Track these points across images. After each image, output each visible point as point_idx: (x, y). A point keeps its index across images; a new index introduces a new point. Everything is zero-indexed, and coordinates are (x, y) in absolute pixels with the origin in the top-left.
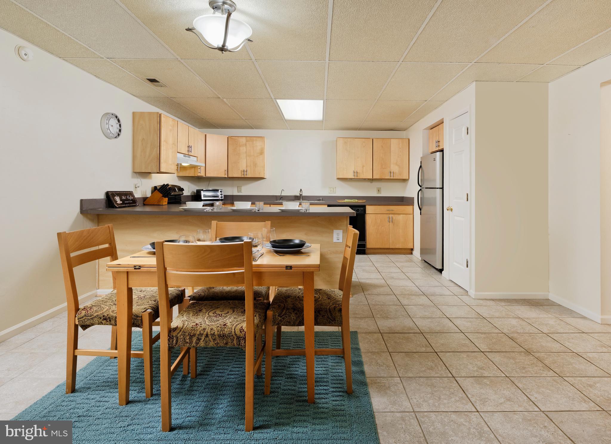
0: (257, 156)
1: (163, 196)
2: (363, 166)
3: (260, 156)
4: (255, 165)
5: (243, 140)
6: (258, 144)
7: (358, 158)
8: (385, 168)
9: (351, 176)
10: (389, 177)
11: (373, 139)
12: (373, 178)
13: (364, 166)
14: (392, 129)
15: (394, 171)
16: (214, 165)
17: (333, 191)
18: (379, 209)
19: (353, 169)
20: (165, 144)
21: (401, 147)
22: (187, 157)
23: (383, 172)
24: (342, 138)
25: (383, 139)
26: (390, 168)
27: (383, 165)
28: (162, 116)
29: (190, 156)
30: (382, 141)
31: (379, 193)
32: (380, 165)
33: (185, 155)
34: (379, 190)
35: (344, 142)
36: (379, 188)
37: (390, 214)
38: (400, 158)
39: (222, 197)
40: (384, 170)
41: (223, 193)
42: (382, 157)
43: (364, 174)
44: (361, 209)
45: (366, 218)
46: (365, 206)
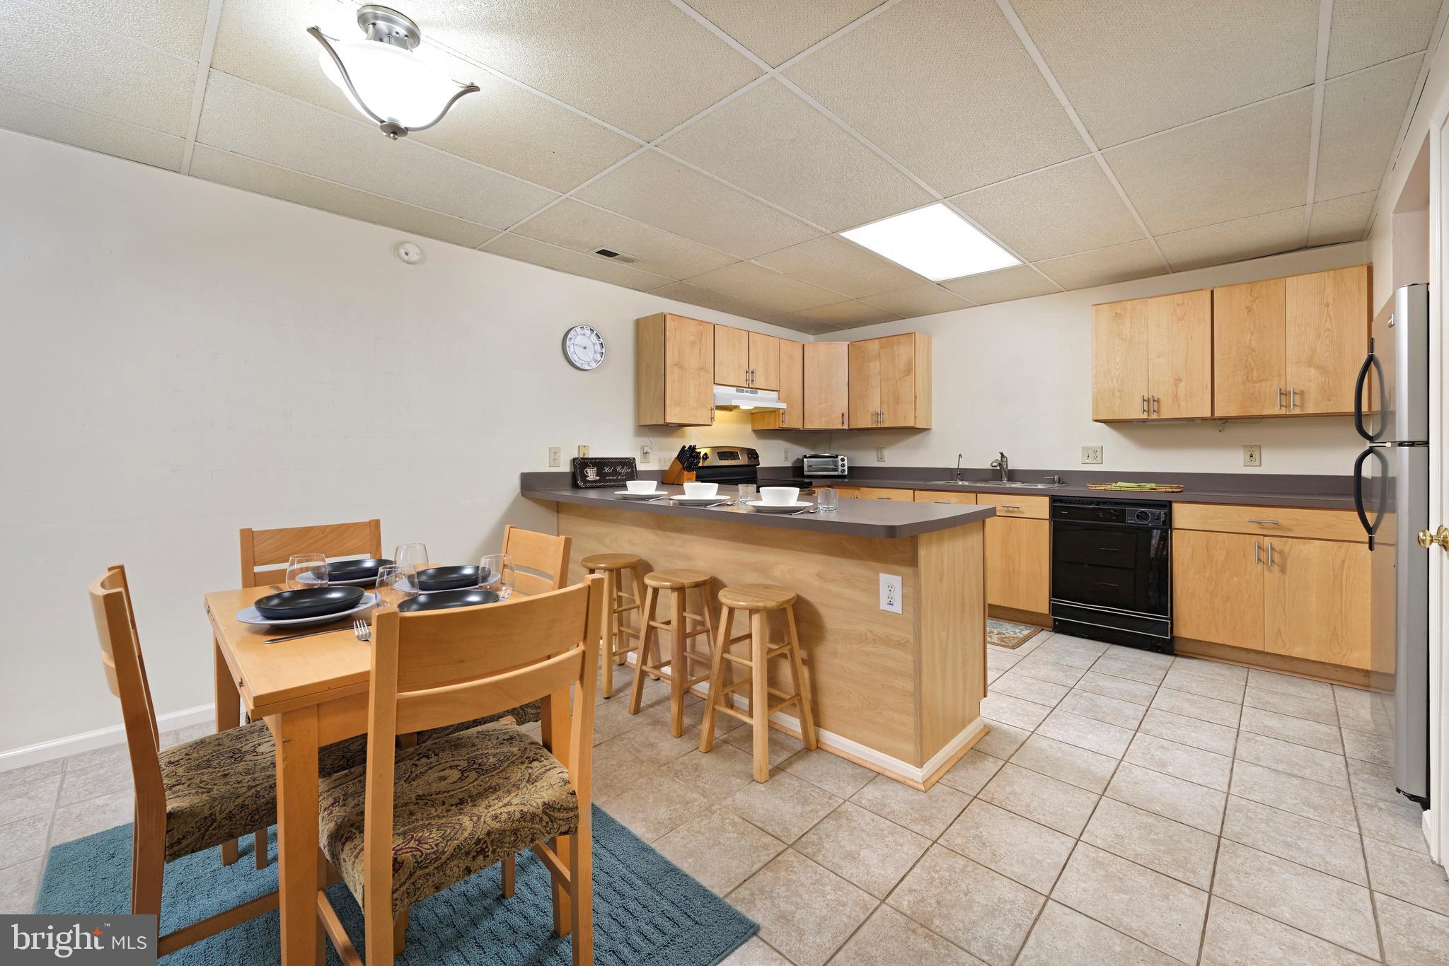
0: (900, 379)
1: (684, 468)
2: (1178, 380)
3: (906, 378)
4: (897, 399)
5: (874, 347)
6: (903, 351)
7: (1159, 357)
8: (1262, 381)
9: (1136, 413)
10: (1276, 410)
11: (1212, 292)
12: (1216, 415)
13: (1180, 380)
14: (1303, 245)
15: (1299, 388)
16: (820, 404)
17: (1095, 457)
18: (1221, 517)
19: (1141, 391)
20: (676, 370)
21: (1331, 301)
22: (747, 392)
23: (1253, 394)
24: (1107, 305)
25: (1251, 283)
26: (1283, 377)
27: (1253, 369)
28: (668, 317)
29: (755, 390)
30: (1249, 290)
31: (1254, 464)
32: (1239, 372)
33: (739, 388)
34: (1253, 452)
35: (1114, 314)
36: (1251, 447)
37: (1265, 536)
38: (1328, 340)
39: (844, 470)
40: (1257, 385)
41: (846, 462)
42: (1248, 343)
43: (1179, 405)
44: (1153, 514)
45: (1171, 543)
46: (1170, 503)
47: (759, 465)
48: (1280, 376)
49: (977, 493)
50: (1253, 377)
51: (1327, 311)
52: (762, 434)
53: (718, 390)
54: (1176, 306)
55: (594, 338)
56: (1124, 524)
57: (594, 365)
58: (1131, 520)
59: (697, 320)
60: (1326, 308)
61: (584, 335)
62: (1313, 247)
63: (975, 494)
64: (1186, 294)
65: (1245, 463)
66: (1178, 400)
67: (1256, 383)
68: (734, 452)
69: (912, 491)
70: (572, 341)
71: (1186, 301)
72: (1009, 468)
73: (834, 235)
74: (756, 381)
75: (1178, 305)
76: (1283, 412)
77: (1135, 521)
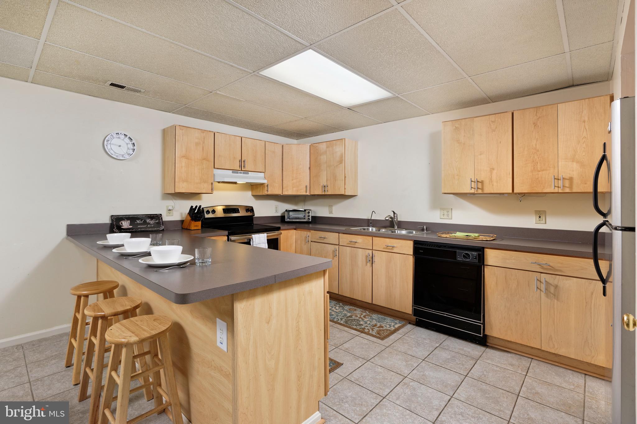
0: (337, 166)
3: (340, 165)
4: (335, 178)
5: (324, 146)
6: (338, 150)
7: (481, 154)
8: (543, 170)
9: (468, 189)
10: (552, 189)
13: (493, 169)
14: (571, 84)
15: (567, 176)
16: (293, 180)
17: (448, 215)
18: (514, 259)
19: (470, 175)
20: (184, 160)
21: (586, 119)
22: (241, 173)
23: (538, 179)
24: (451, 122)
25: (536, 107)
26: (556, 168)
27: (537, 163)
28: (177, 128)
29: (247, 172)
30: (535, 113)
31: (541, 222)
32: (529, 165)
33: (234, 171)
34: (540, 214)
35: (455, 128)
36: (540, 211)
37: (541, 273)
38: (585, 144)
39: (309, 219)
40: (540, 173)
41: (310, 214)
42: (534, 146)
43: (493, 185)
44: (472, 255)
45: (484, 274)
46: (483, 248)
47: (254, 216)
48: (554, 168)
49: (372, 236)
50: (537, 168)
51: (584, 126)
52: (258, 197)
53: (216, 172)
54: (491, 122)
55: (127, 140)
56: (455, 261)
57: (127, 157)
58: (460, 258)
59: (200, 129)
60: (583, 124)
61: (119, 138)
62: (578, 85)
63: (371, 238)
64: (497, 115)
65: (536, 221)
66: (492, 182)
67: (540, 171)
68: (235, 209)
69: (338, 234)
70: (109, 142)
71: (497, 119)
72: (398, 220)
73: (255, 73)
74: (246, 166)
75: (492, 122)
76: (556, 190)
77: (462, 258)
